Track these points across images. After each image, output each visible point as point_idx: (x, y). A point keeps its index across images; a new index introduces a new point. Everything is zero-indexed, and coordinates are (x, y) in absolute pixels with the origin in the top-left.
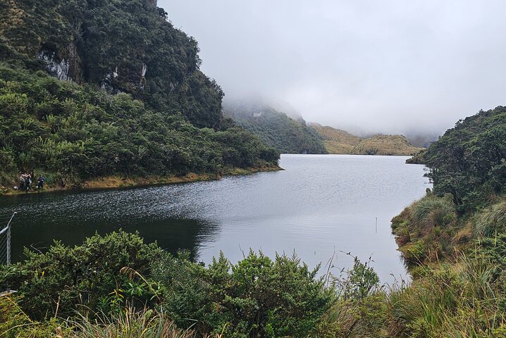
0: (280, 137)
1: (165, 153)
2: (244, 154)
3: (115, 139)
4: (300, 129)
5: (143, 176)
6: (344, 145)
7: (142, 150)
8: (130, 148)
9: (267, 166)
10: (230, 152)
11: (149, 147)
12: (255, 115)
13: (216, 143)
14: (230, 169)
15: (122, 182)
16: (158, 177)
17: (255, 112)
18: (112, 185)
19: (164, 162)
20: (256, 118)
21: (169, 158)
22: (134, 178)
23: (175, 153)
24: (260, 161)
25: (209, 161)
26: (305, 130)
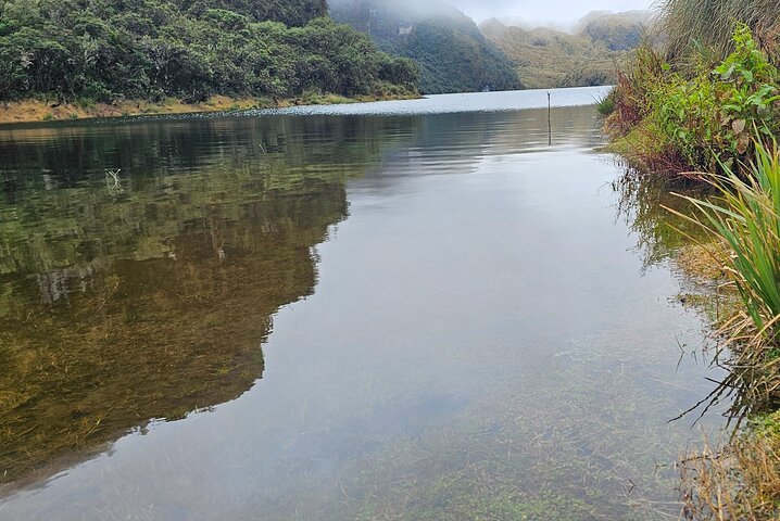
0: (445, 65)
1: (153, 55)
2: (344, 68)
3: (32, 23)
4: (477, 50)
5: (105, 99)
6: (550, 73)
7: (89, 45)
8: (63, 41)
9: (394, 91)
10: (313, 63)
11: (114, 41)
12: (402, 32)
13: (285, 47)
14: (315, 95)
15: (51, 112)
16: (142, 102)
17: (403, 26)
18: (26, 118)
19: (152, 73)
20: (403, 36)
21: (160, 64)
22: (84, 106)
23: (176, 54)
24: (380, 83)
25: (257, 73)
26: (484, 51)
